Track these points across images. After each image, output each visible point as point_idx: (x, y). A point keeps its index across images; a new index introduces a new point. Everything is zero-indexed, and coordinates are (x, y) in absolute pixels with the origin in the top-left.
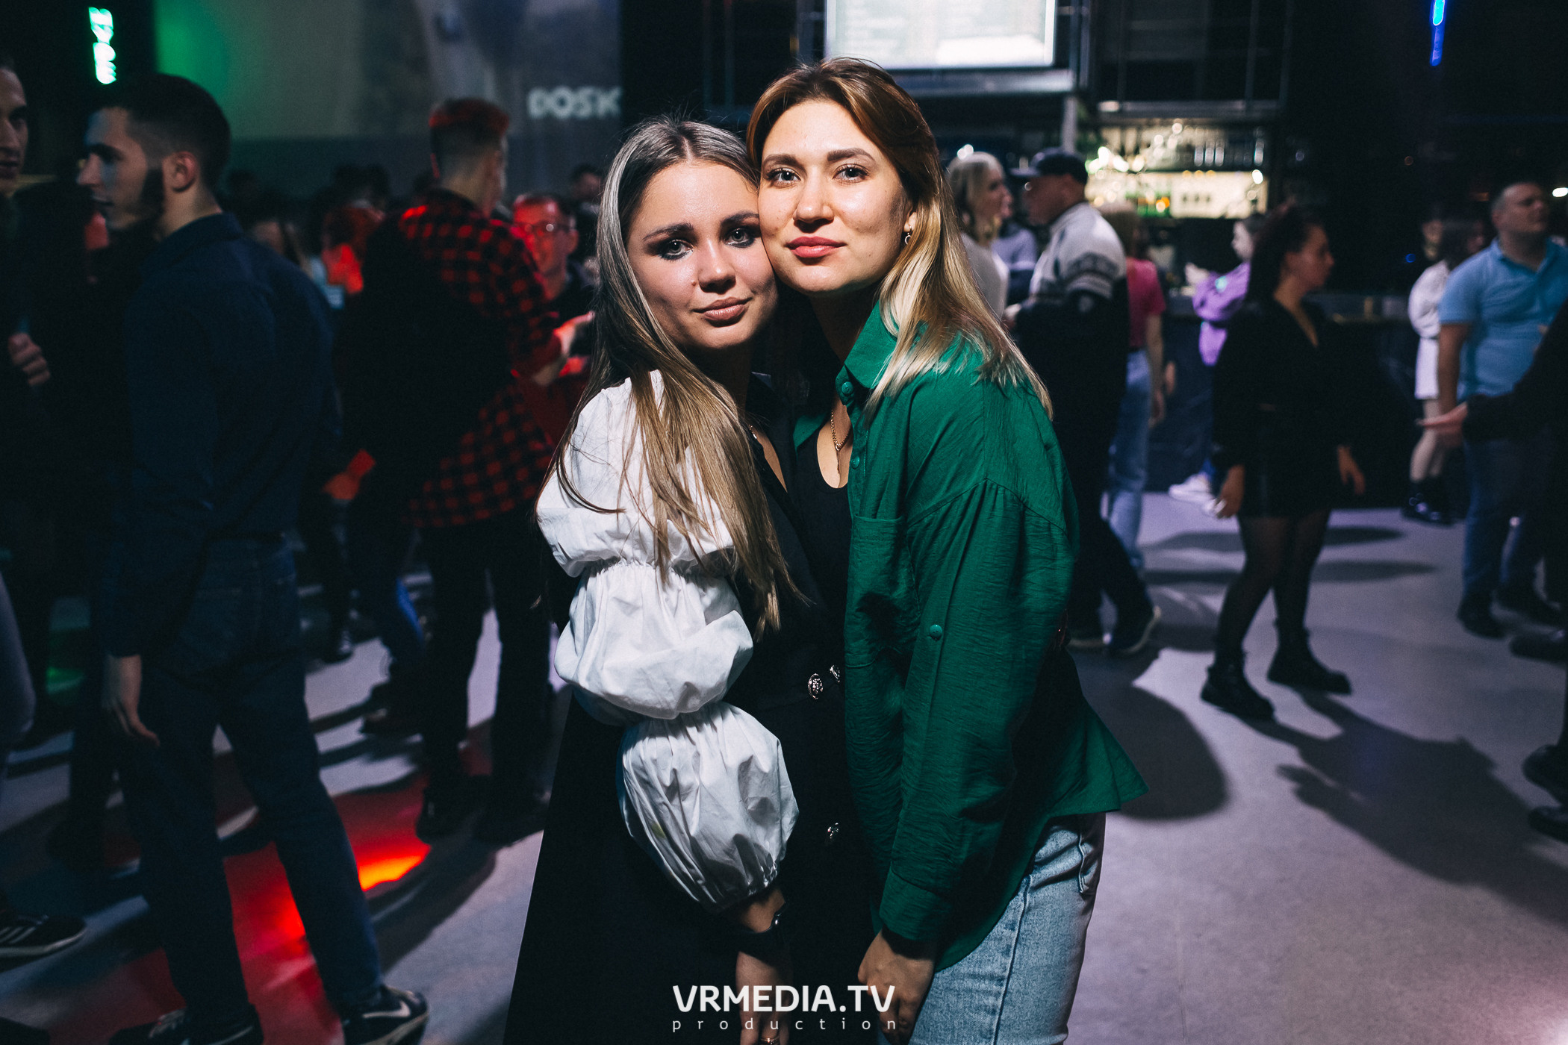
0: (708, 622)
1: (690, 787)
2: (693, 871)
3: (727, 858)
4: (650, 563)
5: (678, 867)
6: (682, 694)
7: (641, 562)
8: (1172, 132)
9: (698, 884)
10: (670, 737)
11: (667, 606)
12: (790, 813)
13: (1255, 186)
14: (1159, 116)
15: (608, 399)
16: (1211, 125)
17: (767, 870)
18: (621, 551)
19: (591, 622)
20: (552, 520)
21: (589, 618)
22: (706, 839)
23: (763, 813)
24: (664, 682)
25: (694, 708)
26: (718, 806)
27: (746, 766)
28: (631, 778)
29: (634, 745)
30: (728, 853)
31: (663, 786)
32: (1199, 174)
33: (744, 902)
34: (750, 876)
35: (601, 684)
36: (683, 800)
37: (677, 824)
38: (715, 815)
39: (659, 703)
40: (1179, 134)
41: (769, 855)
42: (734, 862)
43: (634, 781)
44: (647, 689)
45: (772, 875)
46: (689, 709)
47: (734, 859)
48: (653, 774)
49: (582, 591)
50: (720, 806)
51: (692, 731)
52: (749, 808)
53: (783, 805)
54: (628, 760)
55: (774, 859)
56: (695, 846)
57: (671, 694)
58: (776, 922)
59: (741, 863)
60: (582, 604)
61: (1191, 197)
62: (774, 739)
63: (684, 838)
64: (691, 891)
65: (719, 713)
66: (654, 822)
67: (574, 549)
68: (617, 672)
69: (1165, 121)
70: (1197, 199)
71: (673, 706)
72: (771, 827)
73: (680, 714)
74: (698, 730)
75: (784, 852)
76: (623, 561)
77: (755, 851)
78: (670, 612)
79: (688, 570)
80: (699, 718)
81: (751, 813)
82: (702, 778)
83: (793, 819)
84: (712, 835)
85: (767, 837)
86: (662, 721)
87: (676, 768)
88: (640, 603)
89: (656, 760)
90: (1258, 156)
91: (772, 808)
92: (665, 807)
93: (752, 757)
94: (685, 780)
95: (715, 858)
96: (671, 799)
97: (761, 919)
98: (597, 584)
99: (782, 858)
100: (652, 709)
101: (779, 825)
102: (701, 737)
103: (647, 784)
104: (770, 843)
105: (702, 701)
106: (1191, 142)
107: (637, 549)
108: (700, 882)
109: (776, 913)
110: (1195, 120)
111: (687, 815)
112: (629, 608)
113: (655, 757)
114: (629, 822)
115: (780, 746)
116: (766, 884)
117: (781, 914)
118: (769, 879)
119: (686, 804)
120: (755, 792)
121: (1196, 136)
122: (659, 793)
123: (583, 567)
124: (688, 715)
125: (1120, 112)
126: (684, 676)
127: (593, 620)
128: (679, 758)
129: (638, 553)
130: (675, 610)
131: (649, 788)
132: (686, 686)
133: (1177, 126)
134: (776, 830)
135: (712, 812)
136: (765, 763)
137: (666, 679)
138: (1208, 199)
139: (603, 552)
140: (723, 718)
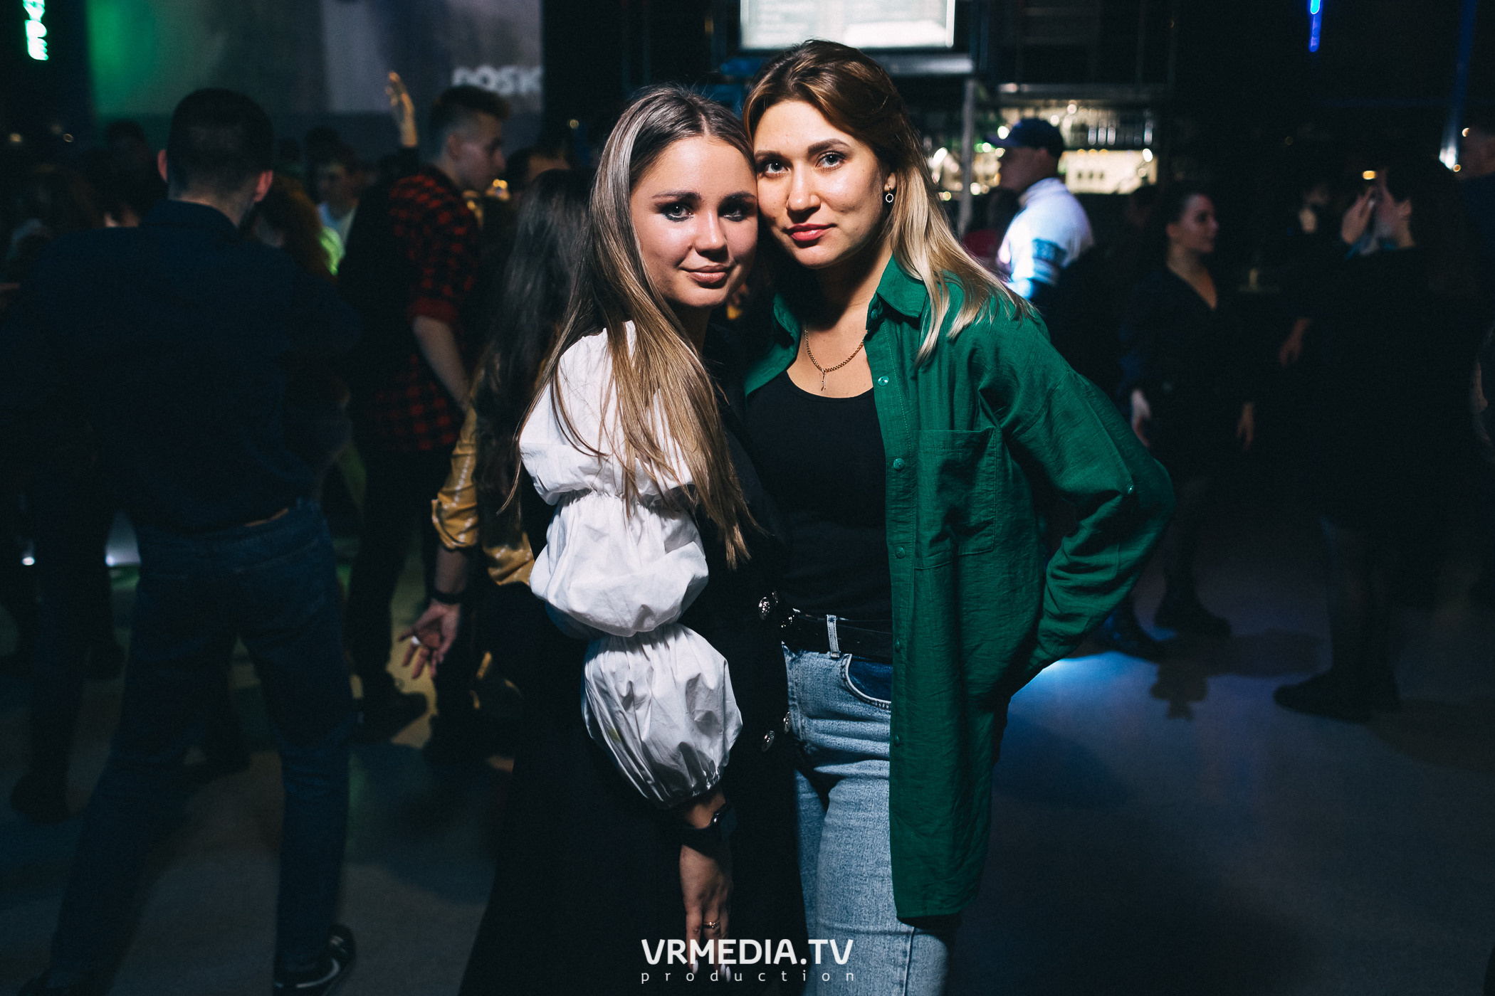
0: (667, 550)
1: (643, 698)
2: (644, 772)
3: (673, 763)
4: (618, 496)
5: (632, 767)
6: (639, 616)
7: (610, 494)
8: (1067, 113)
9: (648, 784)
10: (628, 653)
11: (632, 536)
12: (734, 725)
13: (1144, 164)
14: (1054, 98)
15: (587, 345)
16: (1105, 107)
17: (709, 775)
18: (592, 484)
19: (562, 545)
20: (532, 454)
21: (561, 542)
22: (654, 744)
23: (707, 724)
24: (623, 604)
25: (649, 628)
26: (666, 716)
27: (693, 683)
28: (592, 687)
29: (596, 657)
30: (674, 758)
31: (620, 696)
32: (1093, 152)
33: (688, 801)
34: (694, 780)
35: (567, 602)
36: (637, 709)
37: (631, 730)
38: (663, 724)
39: (617, 621)
40: (1074, 114)
41: (712, 762)
42: (679, 766)
43: (594, 691)
44: (608, 609)
45: (715, 779)
46: (645, 629)
47: (679, 764)
48: (611, 685)
49: (556, 519)
50: (669, 717)
51: (647, 648)
52: (696, 719)
53: (726, 719)
54: (590, 669)
55: (717, 764)
56: (645, 749)
57: (629, 615)
58: (715, 820)
59: (686, 768)
60: (556, 529)
61: (1085, 174)
62: (722, 659)
63: (637, 743)
64: (641, 789)
65: (673, 634)
66: (611, 727)
67: (550, 482)
68: (582, 592)
69: (1060, 102)
70: (1091, 176)
71: (630, 625)
72: (715, 737)
73: (637, 632)
74: (653, 648)
75: (727, 759)
76: (594, 494)
77: (698, 757)
78: (633, 539)
79: (653, 504)
80: (654, 637)
81: (697, 723)
82: (653, 690)
83: (737, 731)
84: (660, 741)
85: (711, 745)
86: (621, 638)
87: (632, 681)
88: (606, 532)
89: (614, 673)
90: (1148, 136)
91: (716, 720)
92: (621, 715)
93: (699, 675)
94: (639, 692)
95: (662, 762)
96: (627, 708)
97: (702, 818)
98: (570, 513)
99: (725, 765)
100: (611, 627)
101: (722, 736)
102: (655, 655)
103: (605, 693)
104: (713, 751)
105: (656, 622)
106: (1085, 122)
107: (607, 483)
108: (649, 782)
109: (715, 813)
110: (1090, 101)
111: (640, 723)
112: (598, 534)
113: (614, 670)
114: (589, 725)
115: (727, 666)
116: (709, 787)
117: (721, 813)
118: (711, 783)
119: (640, 712)
120: (701, 706)
121: (1090, 116)
122: (616, 702)
123: (559, 496)
124: (644, 634)
125: (1018, 94)
126: (641, 599)
127: (564, 544)
128: (635, 672)
129: (608, 487)
130: (639, 539)
131: (607, 697)
132: (642, 609)
133: (1072, 107)
134: (720, 740)
135: (661, 721)
136: (711, 681)
137: (625, 601)
138: (1102, 176)
139: (576, 484)
140: (676, 639)
